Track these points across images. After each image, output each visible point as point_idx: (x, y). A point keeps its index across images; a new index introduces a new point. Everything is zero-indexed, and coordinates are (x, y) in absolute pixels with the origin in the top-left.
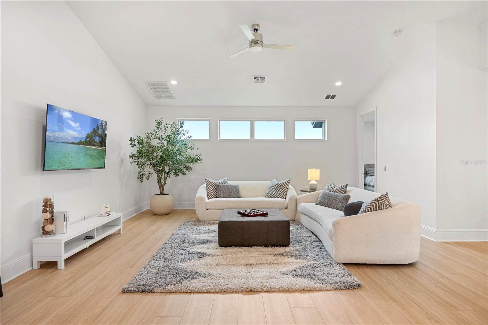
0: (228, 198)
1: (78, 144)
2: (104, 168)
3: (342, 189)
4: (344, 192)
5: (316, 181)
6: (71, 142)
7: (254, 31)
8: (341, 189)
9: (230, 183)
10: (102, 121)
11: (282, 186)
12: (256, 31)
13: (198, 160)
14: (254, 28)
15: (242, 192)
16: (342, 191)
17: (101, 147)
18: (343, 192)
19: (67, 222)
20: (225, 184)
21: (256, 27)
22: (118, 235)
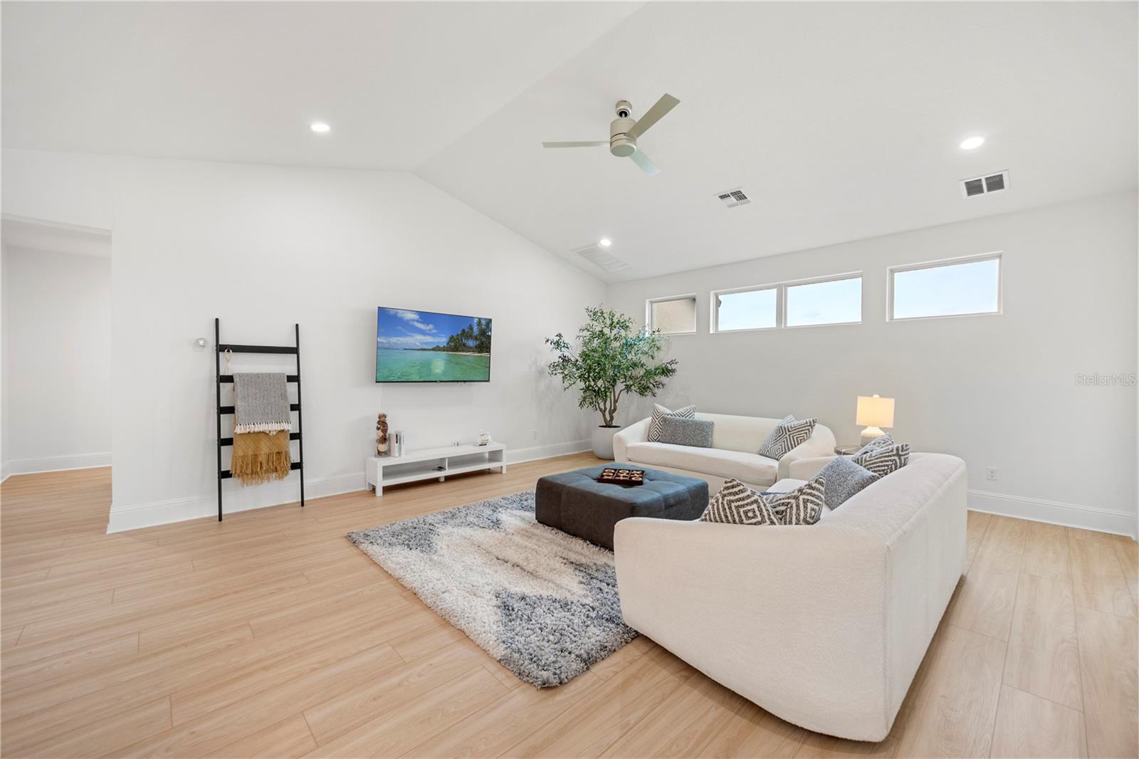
0: (680, 444)
1: (434, 349)
2: (488, 381)
3: (885, 457)
4: (887, 466)
5: (881, 429)
6: (419, 348)
7: (621, 114)
8: (880, 458)
9: (700, 417)
10: (480, 319)
11: (788, 433)
12: (623, 115)
13: (666, 371)
14: (619, 109)
15: (717, 437)
16: (882, 462)
17: (479, 352)
18: (884, 466)
19: (400, 444)
20: (684, 418)
21: (622, 107)
22: (499, 475)
